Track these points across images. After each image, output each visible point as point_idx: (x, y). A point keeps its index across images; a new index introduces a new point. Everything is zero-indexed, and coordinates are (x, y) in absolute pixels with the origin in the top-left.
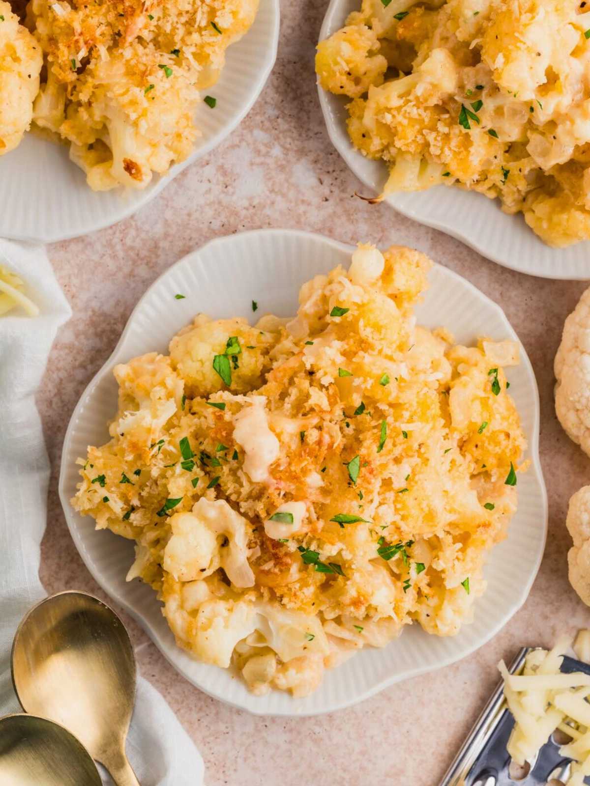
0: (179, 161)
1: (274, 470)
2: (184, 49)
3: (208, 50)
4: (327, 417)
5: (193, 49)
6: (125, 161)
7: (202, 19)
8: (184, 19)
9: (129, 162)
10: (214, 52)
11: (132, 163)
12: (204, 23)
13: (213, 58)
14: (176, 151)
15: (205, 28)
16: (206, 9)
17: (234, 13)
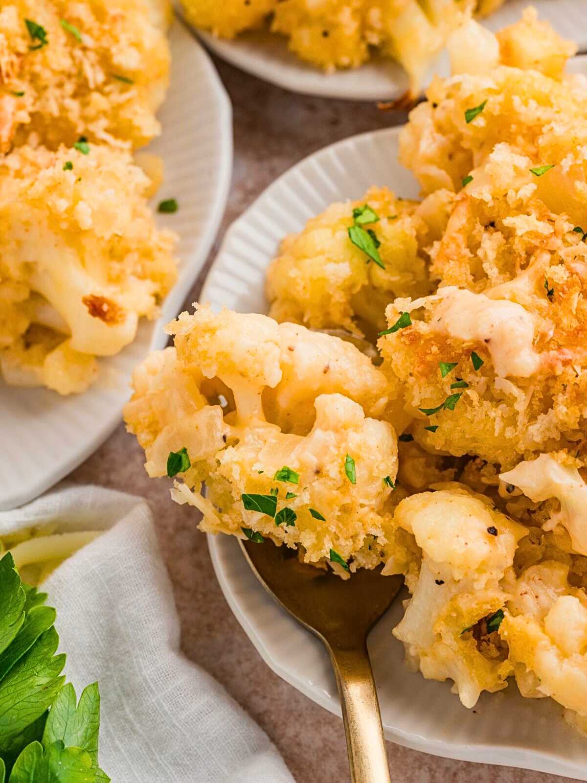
0: (166, 290)
1: (541, 343)
2: (92, 127)
3: (125, 114)
4: (558, 242)
5: (103, 123)
6: (85, 301)
7: (95, 76)
8: (70, 88)
9: (92, 299)
10: (135, 113)
11: (97, 298)
12: (100, 77)
13: (137, 121)
14: (154, 278)
15: (106, 83)
16: (92, 56)
17: (137, 45)
